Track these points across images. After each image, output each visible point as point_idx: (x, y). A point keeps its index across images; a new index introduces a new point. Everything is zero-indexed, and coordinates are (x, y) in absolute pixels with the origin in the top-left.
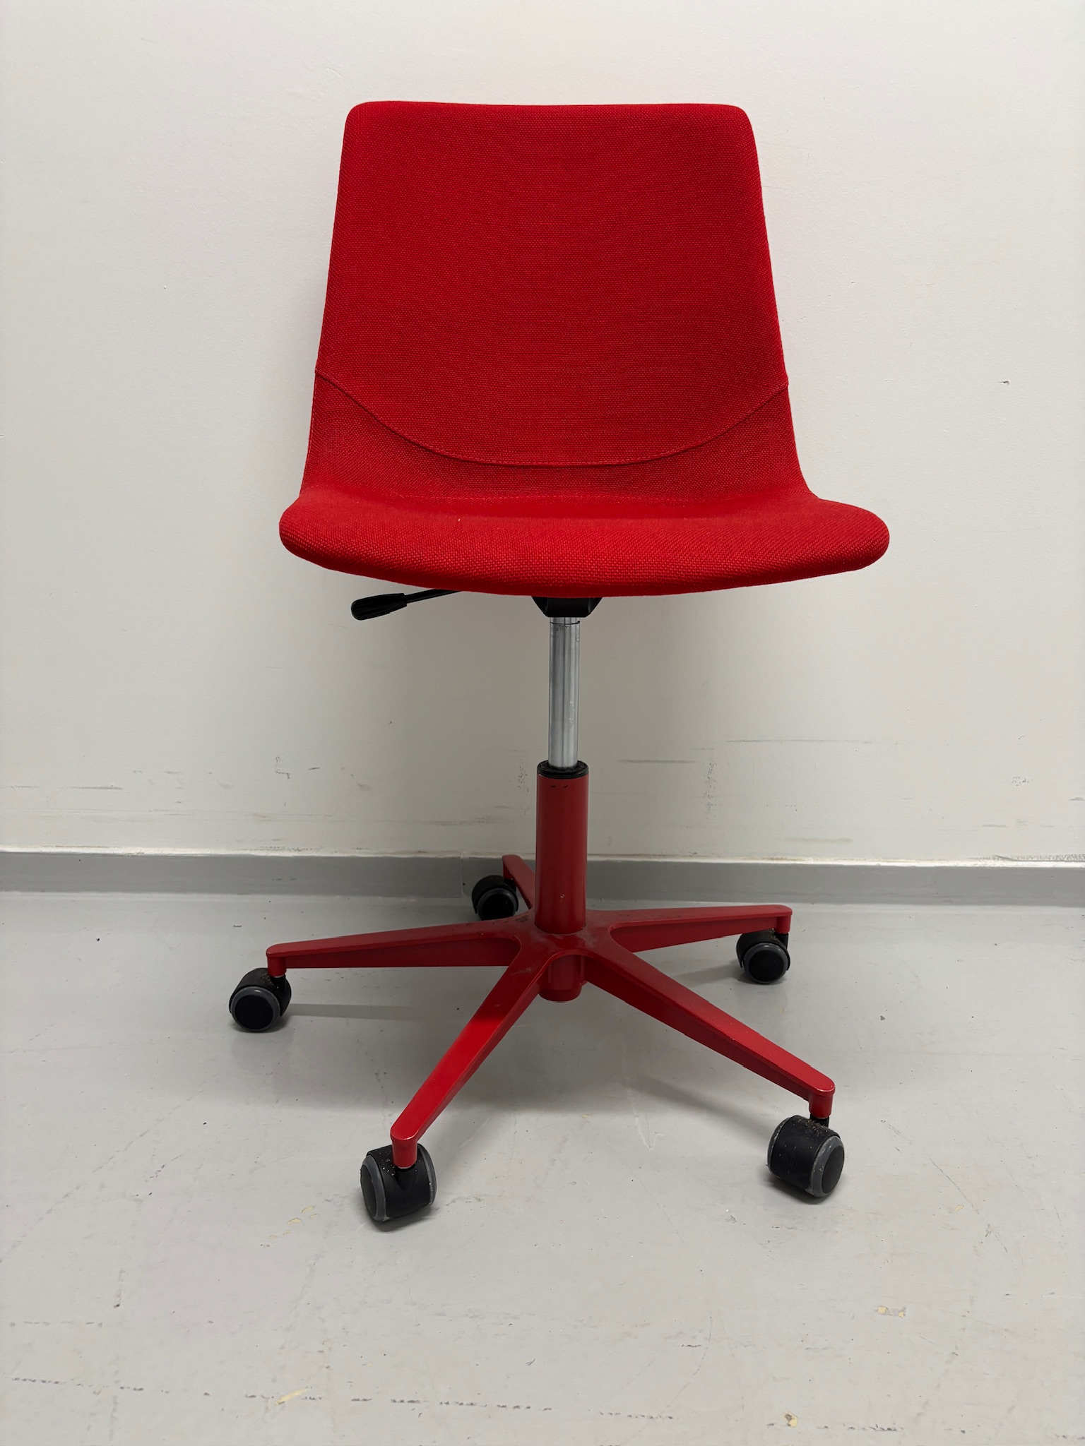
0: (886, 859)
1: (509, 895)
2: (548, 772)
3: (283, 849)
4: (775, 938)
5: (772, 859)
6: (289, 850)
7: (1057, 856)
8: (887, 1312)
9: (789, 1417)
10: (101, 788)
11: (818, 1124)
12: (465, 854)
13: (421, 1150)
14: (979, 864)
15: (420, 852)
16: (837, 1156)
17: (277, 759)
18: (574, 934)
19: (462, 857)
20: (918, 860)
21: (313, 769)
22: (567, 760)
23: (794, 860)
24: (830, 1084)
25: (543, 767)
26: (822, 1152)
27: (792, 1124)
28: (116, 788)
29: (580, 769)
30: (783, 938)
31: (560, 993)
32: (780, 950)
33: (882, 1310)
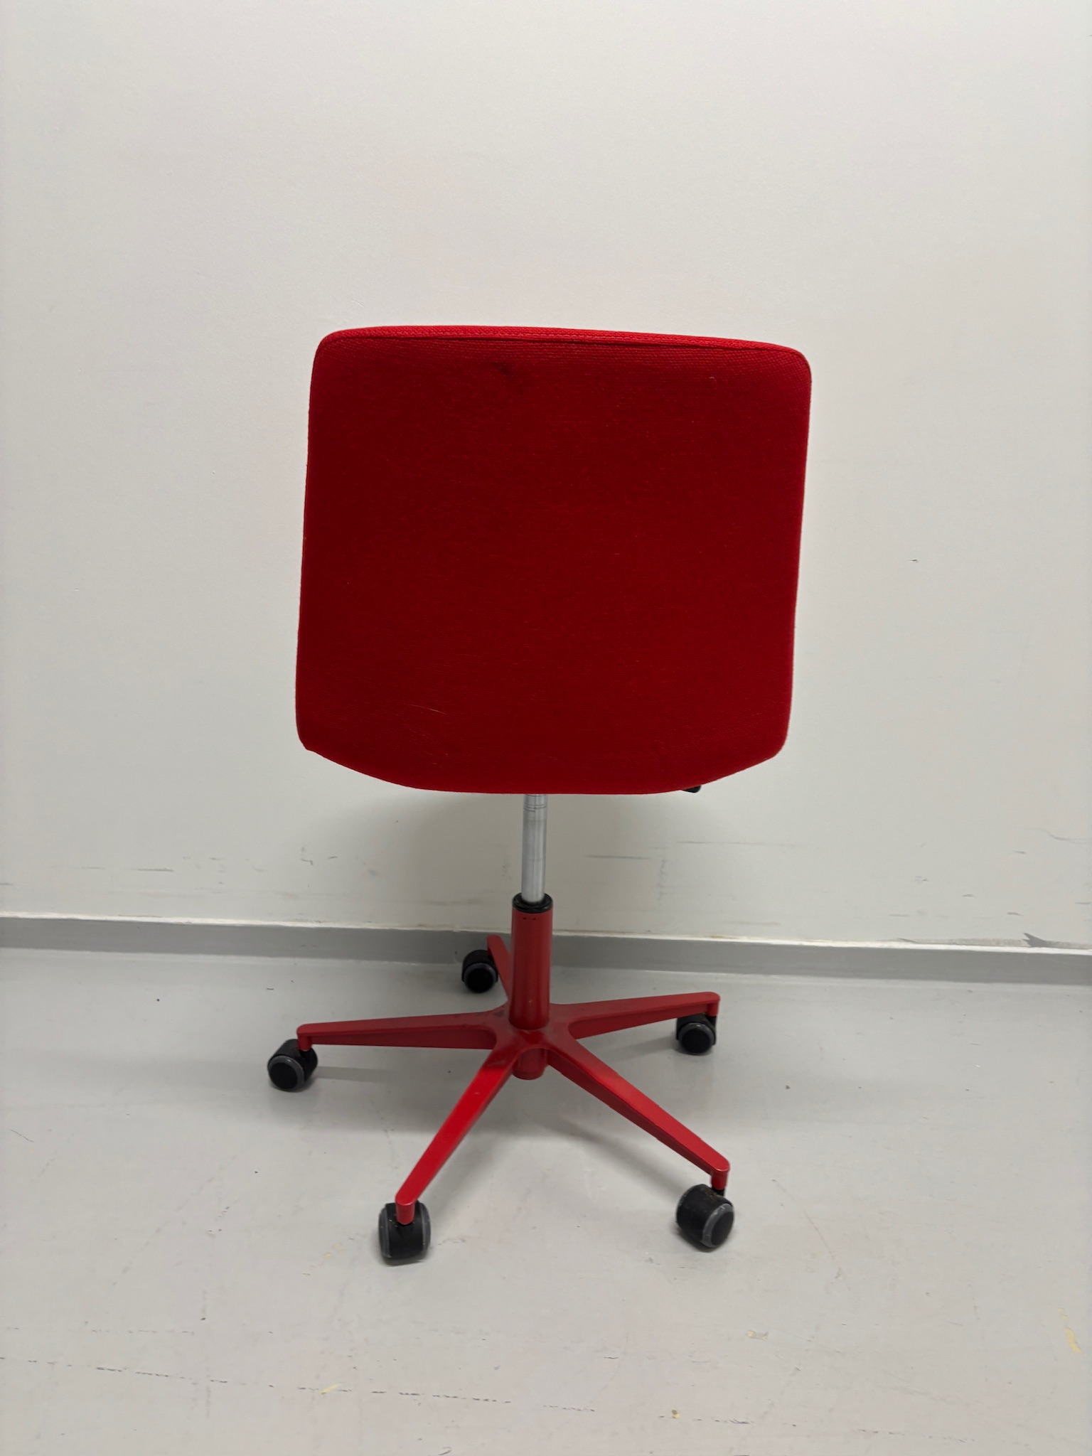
0: (808, 939)
1: (490, 969)
2: (521, 905)
3: (306, 921)
4: (705, 1020)
5: (713, 937)
6: (311, 922)
7: (951, 940)
8: (754, 1337)
9: (675, 1412)
10: (156, 870)
11: (715, 1194)
12: (457, 929)
13: (419, 1208)
14: (886, 945)
15: (420, 925)
16: (728, 1219)
17: (303, 849)
18: (538, 1030)
19: (455, 930)
20: (835, 940)
21: (332, 858)
22: (534, 896)
23: (731, 938)
24: (725, 1164)
25: (517, 901)
26: (715, 1213)
27: (697, 1191)
28: (168, 870)
29: (547, 901)
30: (711, 1019)
31: (528, 1072)
32: (708, 1029)
33: (750, 1334)
